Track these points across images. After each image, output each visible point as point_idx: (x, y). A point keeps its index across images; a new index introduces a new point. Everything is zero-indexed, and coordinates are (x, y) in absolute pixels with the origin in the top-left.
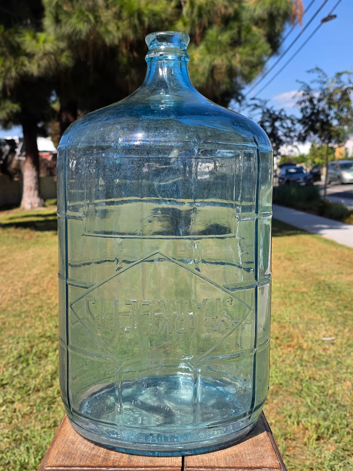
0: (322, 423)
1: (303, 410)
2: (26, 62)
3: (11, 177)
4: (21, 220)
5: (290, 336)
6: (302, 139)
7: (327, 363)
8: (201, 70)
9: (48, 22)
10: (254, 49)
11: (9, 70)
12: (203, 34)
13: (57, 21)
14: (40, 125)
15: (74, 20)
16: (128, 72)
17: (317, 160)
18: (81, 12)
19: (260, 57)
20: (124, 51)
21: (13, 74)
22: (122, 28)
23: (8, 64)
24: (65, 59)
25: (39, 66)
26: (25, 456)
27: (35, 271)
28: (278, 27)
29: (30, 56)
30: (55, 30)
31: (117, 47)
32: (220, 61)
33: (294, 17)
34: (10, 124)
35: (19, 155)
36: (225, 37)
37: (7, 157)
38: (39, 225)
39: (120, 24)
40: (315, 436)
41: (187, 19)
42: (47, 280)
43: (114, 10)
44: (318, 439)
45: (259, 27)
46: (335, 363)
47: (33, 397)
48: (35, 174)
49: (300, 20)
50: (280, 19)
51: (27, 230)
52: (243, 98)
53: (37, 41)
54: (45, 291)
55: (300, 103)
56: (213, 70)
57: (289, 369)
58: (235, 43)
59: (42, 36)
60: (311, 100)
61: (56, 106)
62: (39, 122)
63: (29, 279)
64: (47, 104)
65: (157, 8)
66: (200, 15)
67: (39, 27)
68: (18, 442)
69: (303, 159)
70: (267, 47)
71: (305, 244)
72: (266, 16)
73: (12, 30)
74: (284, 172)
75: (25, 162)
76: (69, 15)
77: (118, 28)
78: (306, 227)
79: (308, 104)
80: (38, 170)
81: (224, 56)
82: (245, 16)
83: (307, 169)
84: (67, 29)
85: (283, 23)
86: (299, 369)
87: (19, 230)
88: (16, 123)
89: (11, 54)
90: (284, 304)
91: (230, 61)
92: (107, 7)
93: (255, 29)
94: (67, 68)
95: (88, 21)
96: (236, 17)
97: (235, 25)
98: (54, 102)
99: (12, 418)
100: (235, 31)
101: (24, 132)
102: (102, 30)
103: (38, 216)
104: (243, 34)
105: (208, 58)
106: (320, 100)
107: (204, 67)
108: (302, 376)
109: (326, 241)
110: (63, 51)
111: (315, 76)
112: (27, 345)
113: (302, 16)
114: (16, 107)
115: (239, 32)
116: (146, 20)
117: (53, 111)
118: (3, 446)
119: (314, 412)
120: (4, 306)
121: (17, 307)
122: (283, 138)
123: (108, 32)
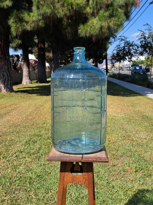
0: (138, 166)
1: (131, 162)
2: (25, 25)
3: (18, 71)
4: (23, 89)
5: (130, 136)
6: (141, 54)
7: (142, 146)
8: (96, 27)
9: (34, 8)
10: (119, 19)
11: (18, 28)
12: (98, 13)
13: (38, 8)
14: (30, 49)
15: (45, 8)
16: (67, 28)
17: (148, 63)
18: (47, 4)
19: (121, 22)
20: (65, 20)
21: (20, 30)
22: (64, 11)
23: (18, 26)
24: (41, 24)
25: (30, 26)
26: (31, 175)
27: (30, 110)
28: (129, 9)
29: (27, 22)
30: (37, 12)
31: (62, 18)
32: (105, 24)
33: (136, 4)
34: (17, 48)
35: (21, 62)
36: (107, 14)
37: (16, 62)
38: (30, 91)
39: (63, 9)
40: (135, 170)
41: (91, 6)
42: (35, 113)
43: (61, 3)
44: (136, 172)
45: (122, 9)
46: (145, 146)
47: (32, 156)
48: (28, 70)
49: (139, 5)
50: (130, 5)
51: (26, 94)
52: (116, 36)
53: (30, 16)
54: (34, 118)
55: (139, 39)
56: (101, 28)
57: (127, 148)
58: (111, 16)
59: (32, 14)
60: (145, 38)
61: (36, 41)
62: (29, 47)
63: (28, 113)
64: (33, 40)
65: (78, 2)
66: (96, 5)
67: (30, 10)
68: (28, 171)
69: (142, 62)
70: (124, 17)
71: (140, 100)
72: (124, 4)
73: (20, 12)
74: (133, 68)
75: (23, 65)
76: (43, 5)
77: (63, 10)
78: (141, 93)
79: (143, 39)
80: (29, 68)
81: (106, 22)
82: (115, 4)
83: (144, 67)
84: (42, 12)
85: (132, 6)
86: (132, 148)
87: (22, 93)
88: (20, 49)
89: (19, 22)
90: (128, 124)
91: (108, 24)
92: (58, 2)
93: (119, 10)
94: (42, 27)
95: (51, 8)
96: (112, 5)
97: (111, 8)
98: (35, 39)
99: (25, 163)
100: (111, 11)
101: (23, 52)
102: (57, 11)
103: (29, 87)
104: (115, 12)
105: (99, 23)
106: (148, 38)
107: (98, 26)
108: (132, 150)
109: (149, 98)
110: (40, 20)
111: (147, 27)
112: (29, 138)
113: (139, 3)
114: (20, 42)
115: (113, 12)
116: (74, 7)
118: (23, 172)
119: (135, 163)
120: (19, 123)
121: (24, 124)
122: (134, 54)
123: (59, 12)
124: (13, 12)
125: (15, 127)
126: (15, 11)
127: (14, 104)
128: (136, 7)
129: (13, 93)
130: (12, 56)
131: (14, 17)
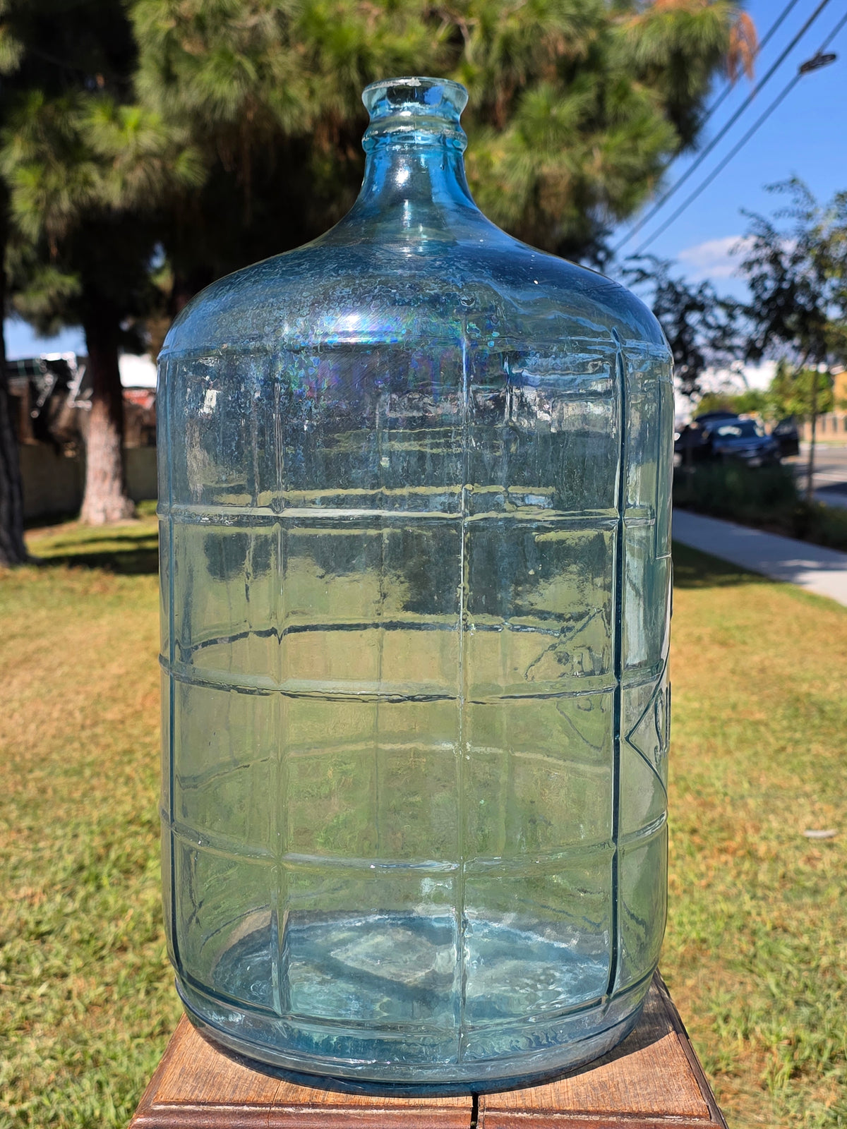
0: (804, 1035)
1: (758, 1003)
2: (95, 177)
3: (58, 449)
4: (82, 550)
5: (727, 827)
6: (754, 353)
7: (815, 892)
8: (508, 188)
9: (145, 80)
10: (637, 137)
11: (54, 195)
12: (514, 103)
13: (169, 78)
14: (125, 326)
15: (207, 75)
16: (333, 196)
17: (790, 405)
18: (225, 54)
19: (651, 156)
20: (327, 146)
21: (65, 204)
22: (320, 93)
23: (53, 181)
24: (186, 169)
25: (125, 184)
26: (93, 1100)
27: (115, 669)
28: (695, 82)
29: (104, 162)
30: (164, 100)
31: (309, 137)
32: (557, 166)
33: (735, 59)
34: (57, 323)
35: (77, 399)
36: (568, 109)
37: (48, 402)
38: (123, 560)
39: (317, 82)
40: (787, 1068)
41: (476, 69)
42: (141, 688)
43: (302, 49)
44: (796, 1073)
45: (650, 85)
46: (835, 892)
47: (112, 963)
48: (113, 440)
49: (748, 67)
50: (698, 63)
51: (96, 573)
52: (610, 255)
53: (122, 127)
54: (137, 715)
55: (749, 265)
56: (537, 187)
57: (723, 906)
58: (592, 123)
59: (131, 114)
60: (775, 259)
61: (164, 281)
62: (122, 317)
63: (101, 687)
64: (141, 275)
65: (404, 43)
66: (506, 59)
67: (125, 94)
68: (76, 1068)
69: (754, 401)
70: (667, 131)
71: (761, 605)
72: (665, 58)
73: (63, 102)
75: (90, 413)
76: (196, 62)
77: (312, 93)
78: (763, 565)
79: (767, 267)
80: (120, 431)
81: (564, 156)
82: (615, 58)
83: (765, 425)
84: (190, 97)
85: (707, 74)
86: (749, 905)
87: (76, 572)
88: (70, 322)
89: (59, 157)
90: (711, 749)
91: (579, 166)
92: (286, 43)
93: (638, 89)
94: (190, 190)
95: (242, 76)
96: (593, 61)
97: (591, 79)
98: (159, 271)
99: (62, 1013)
100: (591, 95)
101: (89, 342)
102: (275, 96)
103: (121, 539)
104: (611, 101)
105: (526, 160)
106: (796, 260)
107: (516, 182)
108: (755, 922)
109: (813, 599)
110: (180, 148)
111: (786, 199)
112: (98, 842)
113: (752, 56)
114: (70, 284)
115: (600, 99)
116: (378, 71)
117: (158, 292)
118: (42, 1078)
119: (784, 1010)
120: (42, 749)
121: (73, 752)
122: (708, 353)
123: (288, 101)
124: (22, 104)
125: (17, 769)
126: (37, 98)
127: (27, 634)
128: (735, 78)
129: (24, 572)
130: (29, 368)
131: (27, 130)
